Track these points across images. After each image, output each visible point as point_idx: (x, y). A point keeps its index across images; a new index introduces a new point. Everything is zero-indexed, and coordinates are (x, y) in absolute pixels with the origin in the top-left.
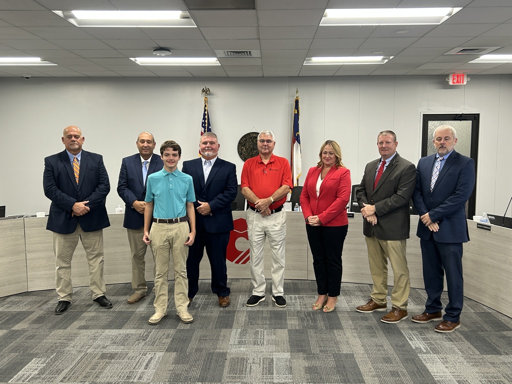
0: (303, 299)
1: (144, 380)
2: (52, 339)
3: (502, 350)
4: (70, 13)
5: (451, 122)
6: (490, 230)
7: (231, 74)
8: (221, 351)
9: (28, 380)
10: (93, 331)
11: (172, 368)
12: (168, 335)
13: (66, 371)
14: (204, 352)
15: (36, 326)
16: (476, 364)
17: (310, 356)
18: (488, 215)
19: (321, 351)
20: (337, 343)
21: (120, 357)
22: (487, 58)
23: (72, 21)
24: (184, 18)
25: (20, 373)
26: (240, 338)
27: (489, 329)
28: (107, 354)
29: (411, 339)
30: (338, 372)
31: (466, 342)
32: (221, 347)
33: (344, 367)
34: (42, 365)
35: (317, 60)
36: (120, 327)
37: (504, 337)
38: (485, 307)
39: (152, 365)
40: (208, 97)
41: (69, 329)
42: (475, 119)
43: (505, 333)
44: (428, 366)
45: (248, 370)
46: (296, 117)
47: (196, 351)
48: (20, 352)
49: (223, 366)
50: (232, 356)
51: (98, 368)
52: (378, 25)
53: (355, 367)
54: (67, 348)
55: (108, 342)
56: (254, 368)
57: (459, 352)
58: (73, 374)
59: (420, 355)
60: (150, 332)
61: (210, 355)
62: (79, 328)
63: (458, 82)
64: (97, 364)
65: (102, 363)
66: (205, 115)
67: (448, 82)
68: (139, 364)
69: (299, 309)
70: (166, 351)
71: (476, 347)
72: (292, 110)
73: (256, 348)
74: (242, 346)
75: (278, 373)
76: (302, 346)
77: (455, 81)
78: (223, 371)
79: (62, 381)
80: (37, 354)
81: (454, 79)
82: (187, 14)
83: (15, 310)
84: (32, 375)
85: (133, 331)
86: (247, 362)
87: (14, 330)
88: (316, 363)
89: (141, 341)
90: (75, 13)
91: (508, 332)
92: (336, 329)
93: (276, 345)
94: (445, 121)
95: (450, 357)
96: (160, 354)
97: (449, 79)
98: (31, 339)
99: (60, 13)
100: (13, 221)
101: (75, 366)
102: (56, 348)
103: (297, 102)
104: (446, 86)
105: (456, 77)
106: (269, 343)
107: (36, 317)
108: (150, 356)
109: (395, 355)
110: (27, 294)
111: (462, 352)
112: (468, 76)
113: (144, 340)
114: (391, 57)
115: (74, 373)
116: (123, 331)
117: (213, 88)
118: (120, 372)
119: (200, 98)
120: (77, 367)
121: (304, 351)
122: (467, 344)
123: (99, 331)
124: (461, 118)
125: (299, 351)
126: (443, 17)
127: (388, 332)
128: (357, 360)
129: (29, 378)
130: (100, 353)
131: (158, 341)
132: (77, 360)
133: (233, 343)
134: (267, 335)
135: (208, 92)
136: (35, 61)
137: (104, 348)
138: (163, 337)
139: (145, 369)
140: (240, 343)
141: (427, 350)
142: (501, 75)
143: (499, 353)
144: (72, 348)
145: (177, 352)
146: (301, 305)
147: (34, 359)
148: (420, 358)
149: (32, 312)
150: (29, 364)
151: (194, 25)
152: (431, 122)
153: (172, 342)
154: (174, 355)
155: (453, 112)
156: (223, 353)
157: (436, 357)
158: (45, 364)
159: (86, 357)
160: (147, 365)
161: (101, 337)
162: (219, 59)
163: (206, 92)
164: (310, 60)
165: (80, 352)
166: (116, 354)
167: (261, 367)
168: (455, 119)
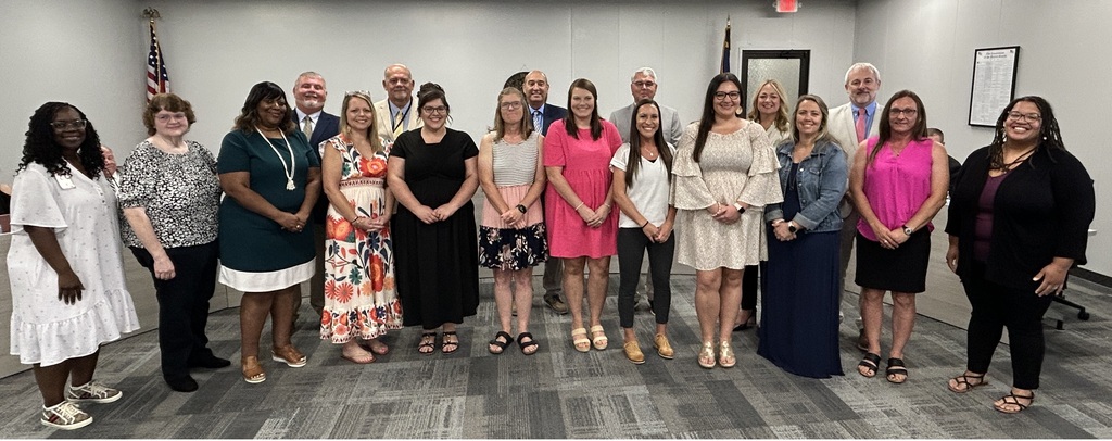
2: (287, 386)
5: (775, 60)
8: (548, 389)
10: (348, 368)
11: (486, 423)
12: (462, 367)
14: (523, 392)
17: (676, 390)
19: (687, 381)
21: (400, 410)
26: (568, 367)
28: (379, 404)
30: (724, 411)
32: (546, 383)
33: (730, 404)
34: (284, 431)
39: (454, 419)
42: (804, 56)
44: (836, 392)
45: (598, 417)
47: (511, 392)
48: (241, 410)
49: (560, 415)
50: (566, 396)
51: (372, 429)
54: (315, 399)
55: (375, 385)
56: (606, 412)
60: (433, 365)
61: (534, 395)
62: (323, 365)
63: (787, 8)
64: (369, 423)
65: (377, 420)
67: (775, 8)
68: (434, 419)
70: (468, 395)
73: (596, 380)
74: (575, 379)
75: (642, 419)
76: (656, 374)
77: (784, 7)
78: (562, 421)
80: (270, 411)
81: (781, 5)
85: (407, 365)
86: (591, 405)
87: (222, 375)
88: (689, 399)
89: (423, 380)
92: (692, 345)
93: (619, 374)
96: (460, 400)
97: (776, 5)
102: (298, 401)
104: (772, 14)
105: (784, 3)
106: (609, 372)
108: (446, 406)
112: (799, 1)
113: (429, 378)
116: (392, 366)
121: (665, 382)
125: (657, 382)
128: (741, 392)
130: (368, 405)
131: (449, 378)
132: (336, 418)
133: (559, 375)
134: (601, 360)
137: (371, 394)
138: (455, 372)
139: (447, 426)
140: (571, 374)
144: (322, 399)
145: (484, 394)
147: (267, 421)
150: (262, 430)
152: (752, 60)
153: (471, 378)
154: (480, 401)
155: (780, 47)
156: (552, 392)
158: (287, 430)
159: (348, 412)
160: (447, 420)
165: (336, 404)
166: (393, 404)
167: (615, 411)
168: (781, 57)
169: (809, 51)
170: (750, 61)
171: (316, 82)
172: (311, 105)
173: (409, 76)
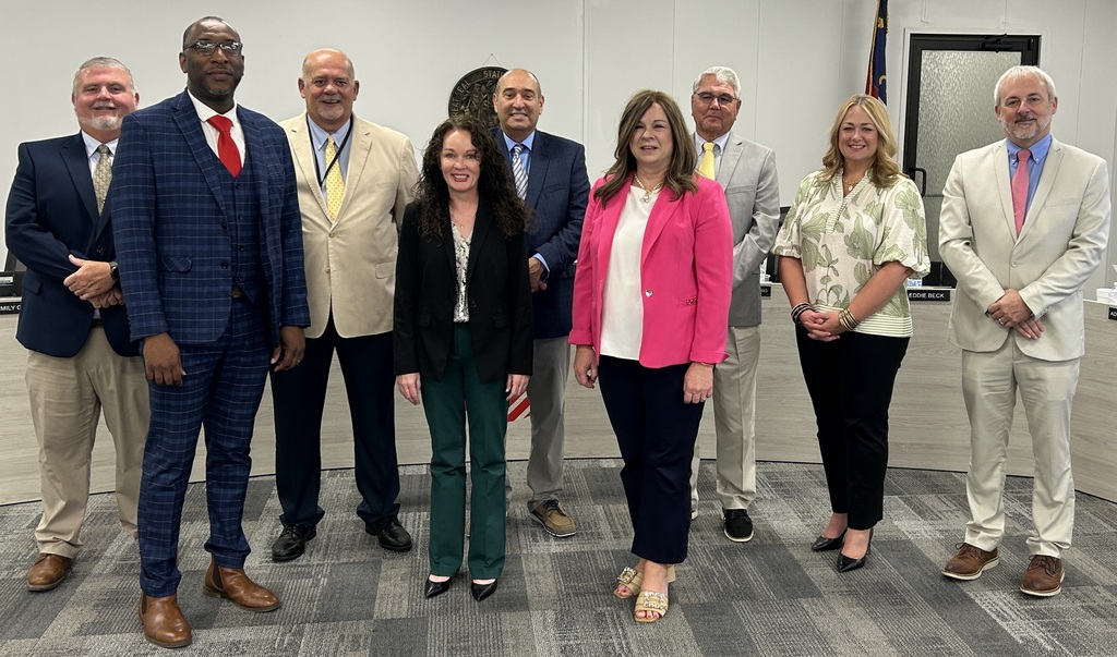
5: (973, 53)
12: (356, 639)
26: (562, 639)
29: (1003, 617)
36: (206, 622)
42: (1029, 48)
60: (301, 635)
62: (80, 633)
85: (248, 633)
92: (805, 596)
124: (998, 46)
138: (342, 648)
152: (928, 52)
155: (981, 29)
168: (983, 48)
169: (1037, 38)
170: (925, 54)
171: (109, 78)
172: (105, 125)
173: (350, 70)
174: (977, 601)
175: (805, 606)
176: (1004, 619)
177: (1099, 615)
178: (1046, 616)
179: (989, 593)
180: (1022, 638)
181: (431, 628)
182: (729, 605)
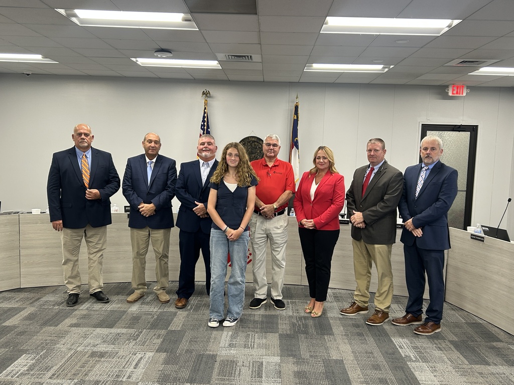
0: (296, 304)
1: (133, 379)
2: (42, 336)
3: (490, 361)
4: (73, 12)
5: (449, 132)
6: (483, 241)
7: (232, 77)
8: (211, 353)
9: (16, 376)
10: (85, 329)
11: (162, 369)
12: (159, 335)
13: (55, 368)
14: (194, 353)
15: (27, 322)
16: (464, 373)
17: (299, 360)
18: (482, 226)
19: (311, 356)
20: (327, 349)
21: (110, 356)
22: (486, 70)
23: (74, 19)
24: (186, 20)
25: (9, 369)
26: (231, 341)
27: (479, 340)
28: (97, 352)
29: (401, 347)
30: (327, 377)
31: (456, 352)
32: (212, 349)
33: (333, 373)
34: (32, 362)
35: (317, 67)
36: (111, 326)
37: (493, 348)
38: (476, 318)
39: (141, 365)
40: (208, 99)
41: (60, 326)
42: (473, 130)
43: (494, 344)
44: (417, 374)
45: (237, 373)
46: (296, 123)
47: (186, 352)
48: (10, 347)
49: (212, 368)
50: (222, 358)
51: (87, 366)
52: (378, 34)
53: (345, 372)
54: (58, 346)
55: (99, 341)
56: (244, 370)
57: (448, 362)
58: (62, 372)
59: (409, 363)
61: (200, 357)
62: (70, 326)
63: (457, 93)
64: (86, 362)
65: (92, 361)
66: (204, 117)
67: (448, 93)
68: (129, 363)
69: (291, 314)
70: (157, 352)
71: (465, 357)
72: (291, 115)
73: (247, 351)
74: (233, 349)
75: (267, 376)
76: (292, 351)
77: (455, 92)
78: (212, 372)
79: (50, 378)
80: (27, 350)
81: (453, 90)
82: (189, 16)
83: (7, 306)
84: (22, 371)
85: (124, 331)
86: (236, 364)
87: (5, 326)
88: (305, 368)
89: (131, 340)
90: (77, 12)
91: (497, 343)
92: (327, 335)
93: (266, 348)
94: (443, 132)
95: (439, 366)
96: (150, 354)
97: (448, 90)
98: (22, 335)
99: (62, 11)
100: (8, 217)
101: (65, 363)
102: (46, 345)
103: (297, 108)
104: (445, 97)
105: (455, 88)
106: (259, 346)
107: (27, 314)
108: (140, 356)
109: (385, 363)
110: (20, 290)
111: (451, 361)
112: (468, 87)
113: (135, 340)
114: (392, 66)
115: (63, 370)
116: (114, 331)
117: (213, 91)
118: (109, 371)
119: (200, 101)
120: (67, 364)
121: (294, 356)
122: (456, 354)
123: (91, 329)
124: (459, 129)
125: (289, 356)
126: (443, 29)
127: (379, 339)
128: (346, 366)
129: (18, 374)
130: (90, 352)
131: (148, 341)
132: (67, 357)
133: (223, 345)
134: (257, 339)
135: (208, 95)
136: (36, 58)
137: (94, 346)
138: (153, 337)
139: (135, 368)
140: (231, 346)
141: (416, 358)
142: (500, 87)
143: (488, 364)
144: (62, 346)
145: (167, 352)
146: (292, 310)
147: (24, 356)
148: (409, 366)
149: (24, 309)
150: (19, 360)
151: (196, 28)
152: (429, 131)
153: (162, 342)
154: (163, 355)
155: (452, 123)
156: (213, 355)
157: (425, 366)
158: (34, 361)
159: (76, 354)
160: (137, 365)
161: (91, 336)
162: (220, 62)
163: (206, 94)
164: (311, 66)
165: (70, 349)
166: (106, 353)
167: (251, 370)
168: (454, 130)
169: (477, 126)
174: (394, 341)
175: (326, 338)
176: (401, 348)
177: (441, 350)
178: (419, 348)
179: (401, 340)
180: (405, 355)
181: (187, 334)
182: (297, 336)
